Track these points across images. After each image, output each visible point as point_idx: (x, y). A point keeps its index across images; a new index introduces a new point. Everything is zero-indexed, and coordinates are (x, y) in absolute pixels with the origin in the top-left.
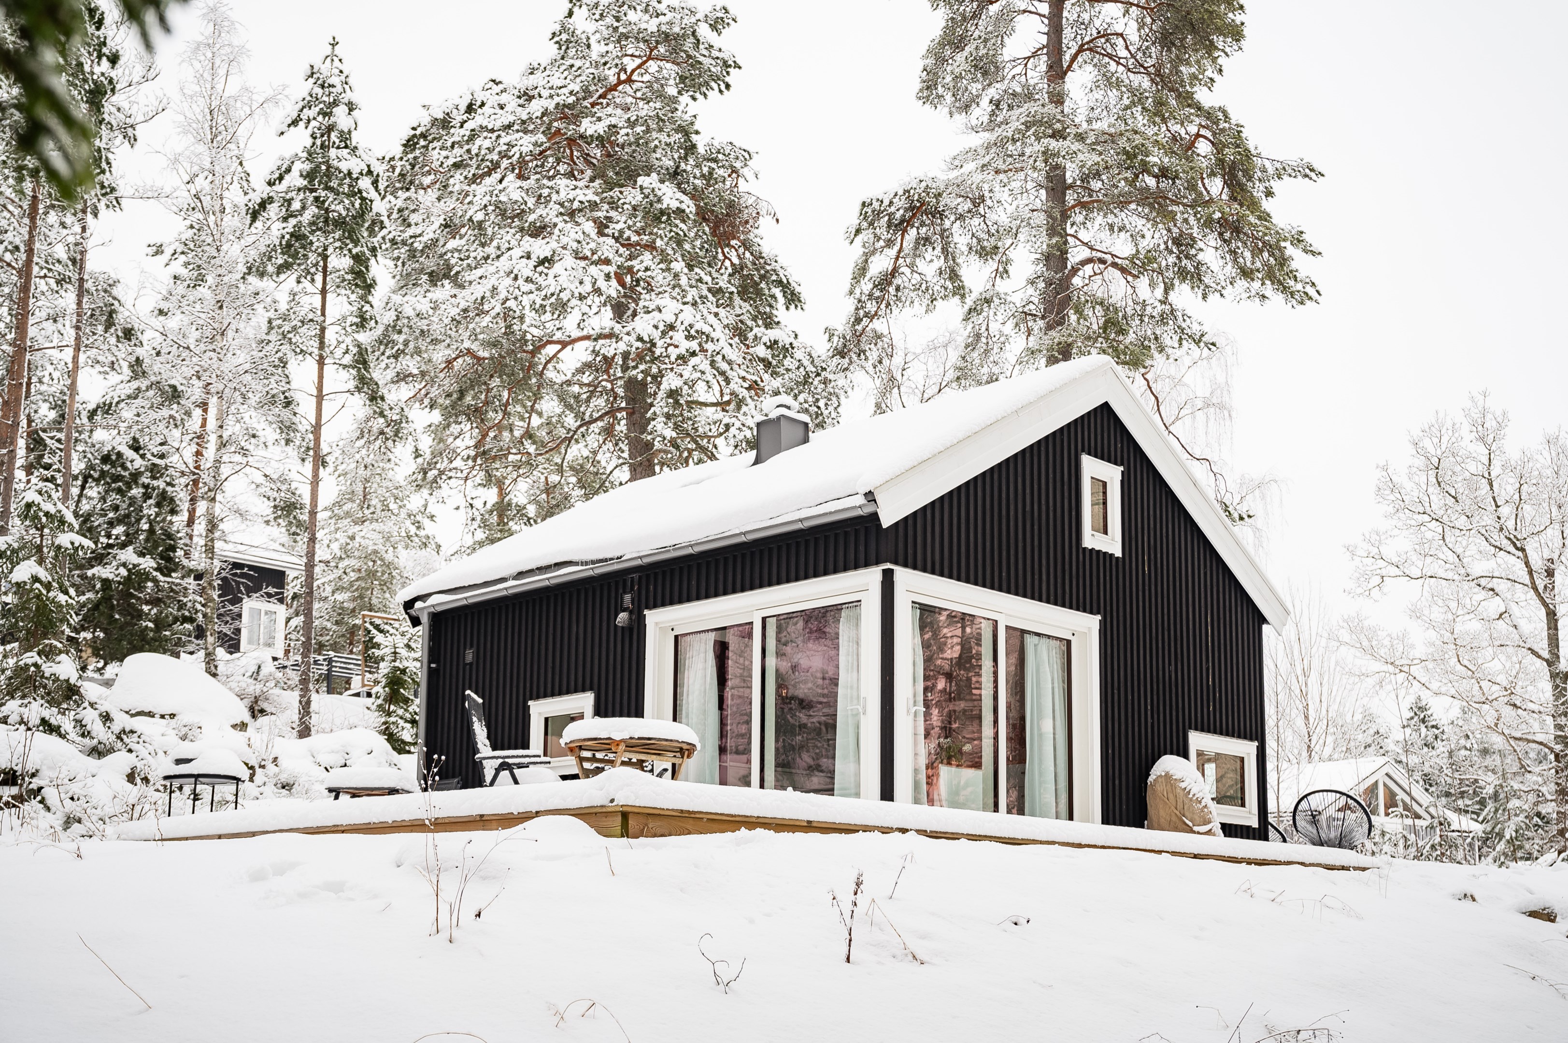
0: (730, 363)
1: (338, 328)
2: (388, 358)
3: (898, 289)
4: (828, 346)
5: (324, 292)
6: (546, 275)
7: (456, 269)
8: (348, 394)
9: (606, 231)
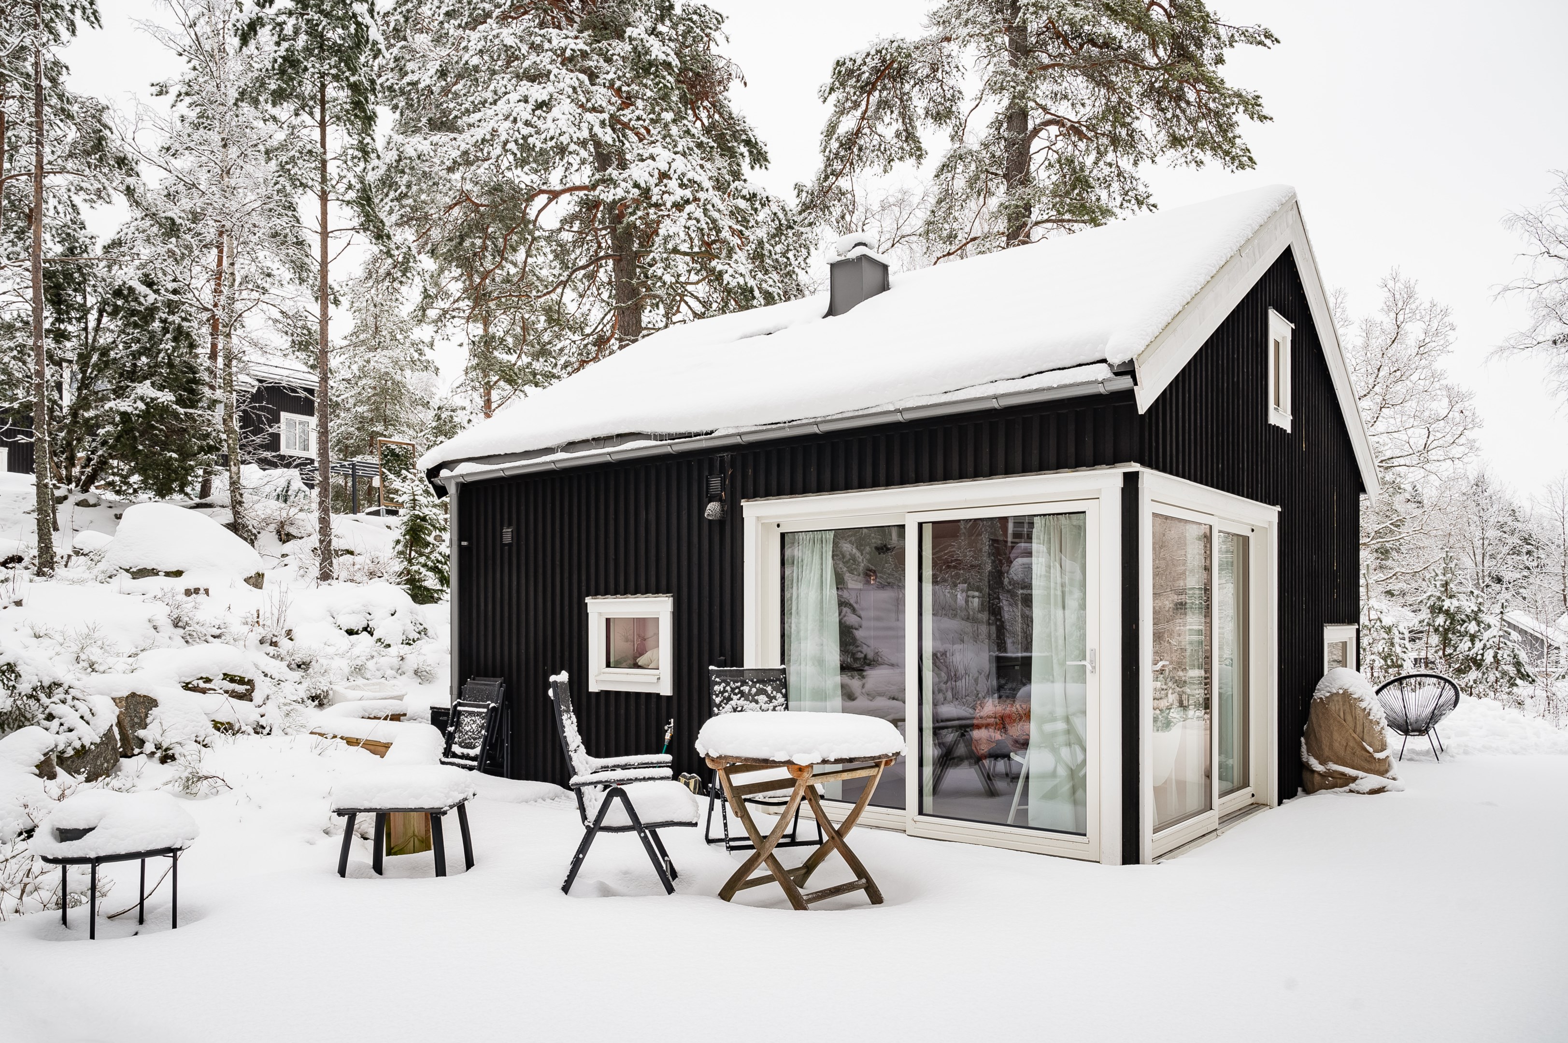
0: (719, 211)
1: (339, 163)
2: (392, 201)
3: (860, 149)
4: (797, 201)
5: (323, 125)
6: (545, 118)
7: (455, 113)
8: (353, 232)
9: (598, 81)
